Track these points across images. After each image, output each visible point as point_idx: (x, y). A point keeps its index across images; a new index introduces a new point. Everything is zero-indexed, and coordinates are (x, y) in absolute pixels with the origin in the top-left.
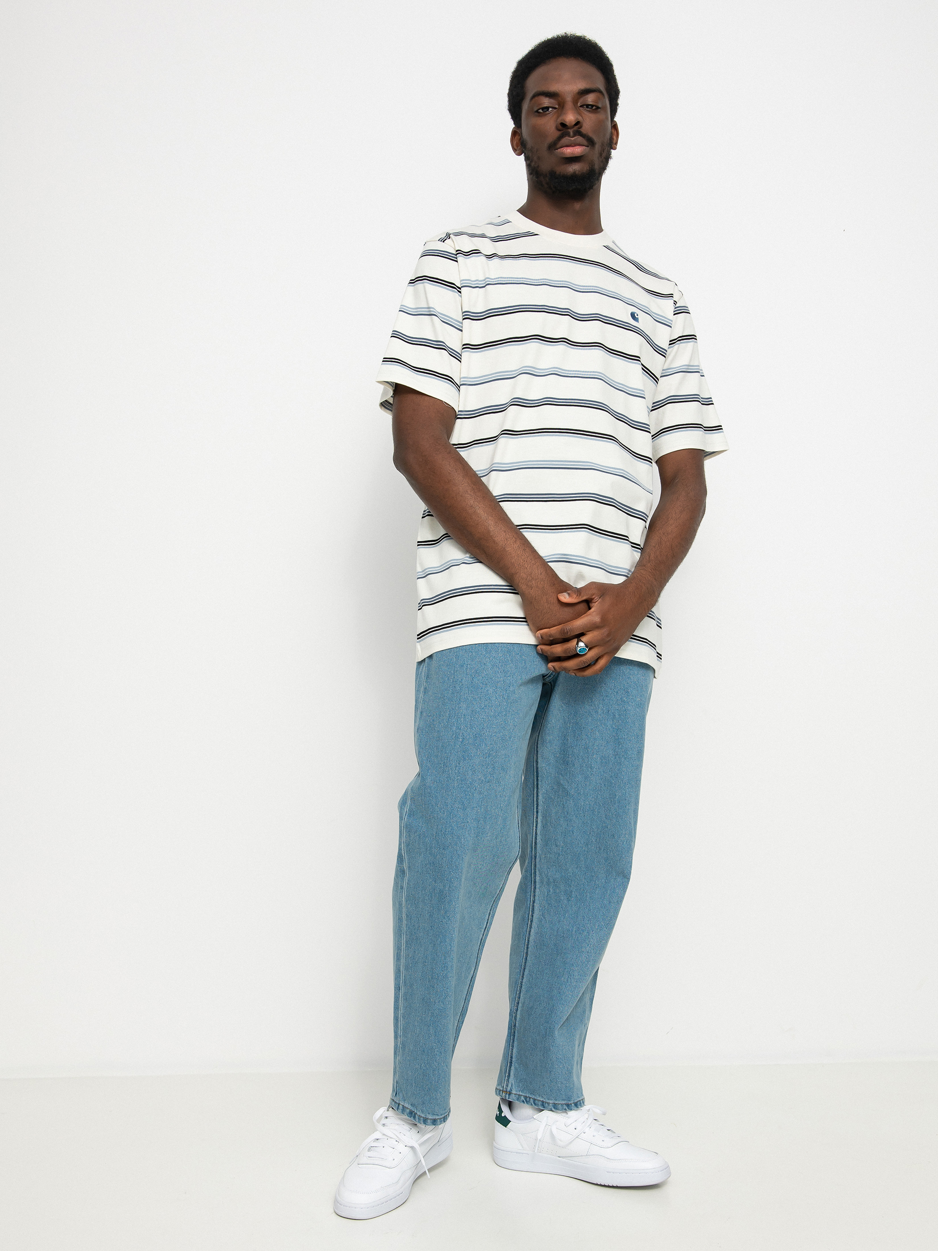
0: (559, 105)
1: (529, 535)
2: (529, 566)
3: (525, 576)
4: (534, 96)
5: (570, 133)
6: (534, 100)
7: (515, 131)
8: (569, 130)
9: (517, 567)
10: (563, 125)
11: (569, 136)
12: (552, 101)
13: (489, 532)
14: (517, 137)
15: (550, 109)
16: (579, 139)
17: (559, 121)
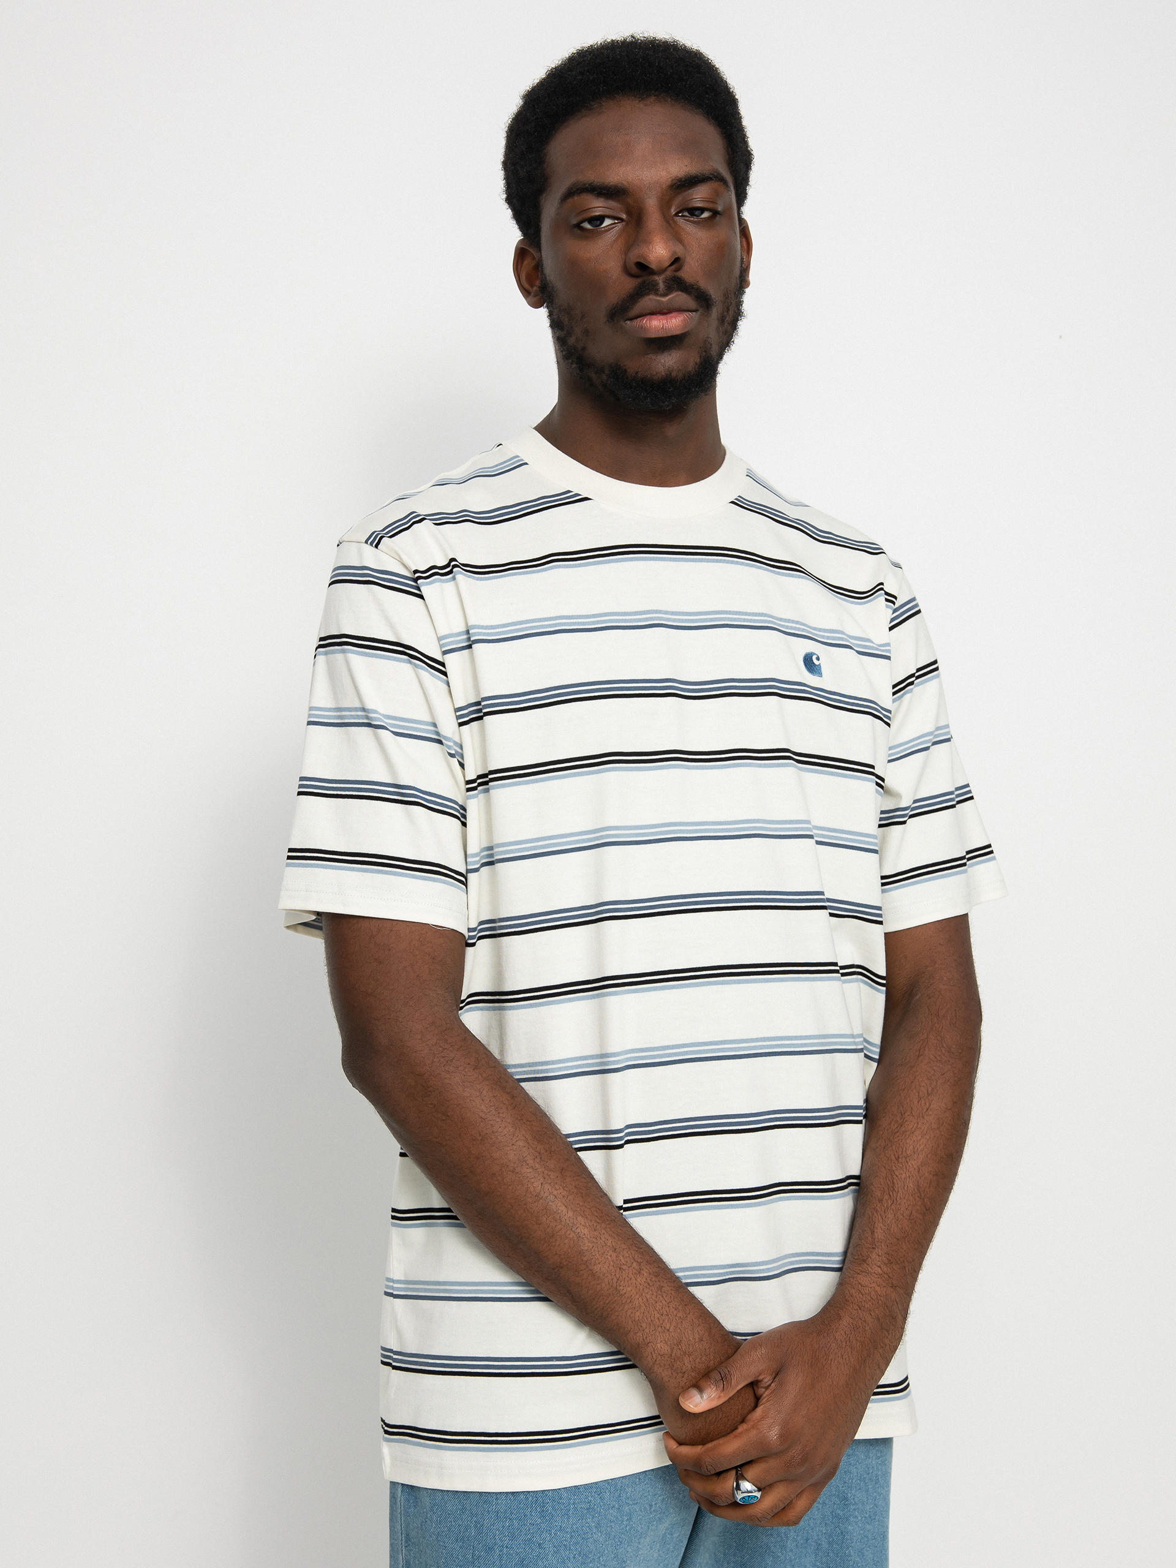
0: (629, 213)
1: (643, 1223)
2: (674, 1323)
3: (666, 1349)
4: (571, 193)
5: (657, 284)
6: (570, 200)
7: (522, 248)
8: (656, 278)
9: (647, 1330)
10: (643, 268)
11: (656, 292)
12: (612, 203)
13: (581, 1253)
14: (528, 262)
15: (607, 222)
16: (679, 298)
17: (633, 257)
